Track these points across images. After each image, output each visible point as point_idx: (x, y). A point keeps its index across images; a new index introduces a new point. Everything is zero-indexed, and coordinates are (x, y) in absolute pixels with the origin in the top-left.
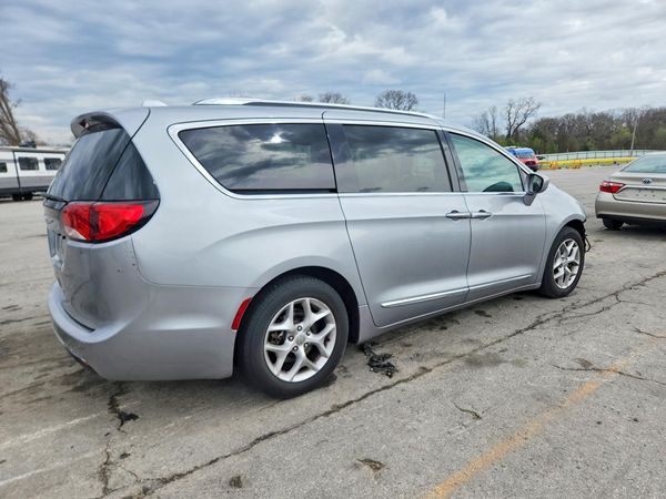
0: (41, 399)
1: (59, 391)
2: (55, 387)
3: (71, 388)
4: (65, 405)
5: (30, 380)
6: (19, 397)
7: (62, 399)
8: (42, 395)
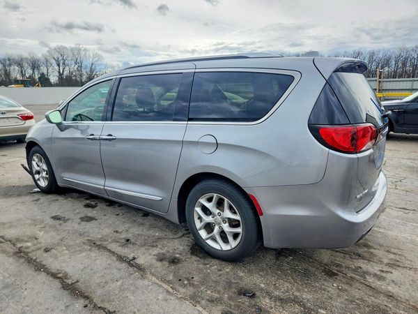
0: (394, 254)
1: (380, 253)
2: (381, 256)
3: (372, 250)
4: (382, 241)
5: (396, 274)
6: (407, 264)
7: (381, 246)
8: (392, 256)
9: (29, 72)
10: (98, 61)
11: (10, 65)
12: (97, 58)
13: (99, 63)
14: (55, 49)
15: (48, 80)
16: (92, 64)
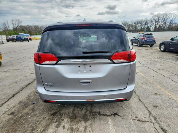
9: (143, 26)
10: (175, 18)
11: (137, 24)
12: (175, 17)
13: (176, 19)
14: (156, 15)
15: (150, 29)
16: (172, 20)
